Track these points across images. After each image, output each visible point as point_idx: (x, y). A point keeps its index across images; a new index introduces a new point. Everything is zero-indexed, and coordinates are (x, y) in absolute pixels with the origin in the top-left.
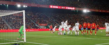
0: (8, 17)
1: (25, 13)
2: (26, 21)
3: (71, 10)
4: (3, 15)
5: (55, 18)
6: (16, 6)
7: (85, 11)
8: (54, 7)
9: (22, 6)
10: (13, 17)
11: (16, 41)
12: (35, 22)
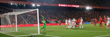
0: (25, 14)
1: (39, 11)
2: (39, 18)
3: (76, 7)
4: (21, 13)
5: (63, 14)
6: (31, 5)
7: (88, 8)
8: (62, 5)
9: (36, 6)
10: (29, 14)
11: (32, 34)
12: (47, 18)
